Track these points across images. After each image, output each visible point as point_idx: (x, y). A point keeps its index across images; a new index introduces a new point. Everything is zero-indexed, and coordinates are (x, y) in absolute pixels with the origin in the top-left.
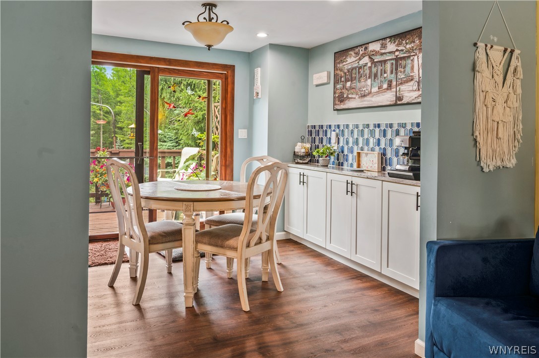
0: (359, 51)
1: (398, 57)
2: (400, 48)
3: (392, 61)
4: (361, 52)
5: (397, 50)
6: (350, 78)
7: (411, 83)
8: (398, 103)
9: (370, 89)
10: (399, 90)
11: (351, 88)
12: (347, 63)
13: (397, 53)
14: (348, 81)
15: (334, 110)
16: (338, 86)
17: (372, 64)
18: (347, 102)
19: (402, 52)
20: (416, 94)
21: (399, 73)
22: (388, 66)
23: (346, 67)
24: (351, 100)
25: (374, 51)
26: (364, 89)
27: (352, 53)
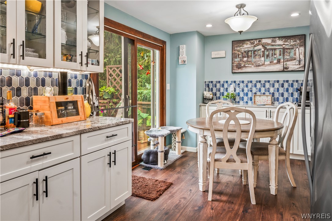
0: (254, 42)
1: (285, 48)
2: (286, 44)
3: (280, 50)
4: (256, 43)
5: (284, 44)
6: (246, 56)
7: (295, 61)
8: (285, 70)
9: (263, 63)
10: (286, 64)
11: (247, 61)
12: (244, 47)
13: (284, 46)
14: (245, 57)
15: (232, 73)
16: (236, 60)
17: (265, 50)
18: (244, 68)
19: (288, 46)
20: (298, 66)
21: (286, 56)
22: (278, 52)
23: (243, 50)
24: (247, 67)
25: (266, 43)
26: (258, 63)
27: (248, 42)
